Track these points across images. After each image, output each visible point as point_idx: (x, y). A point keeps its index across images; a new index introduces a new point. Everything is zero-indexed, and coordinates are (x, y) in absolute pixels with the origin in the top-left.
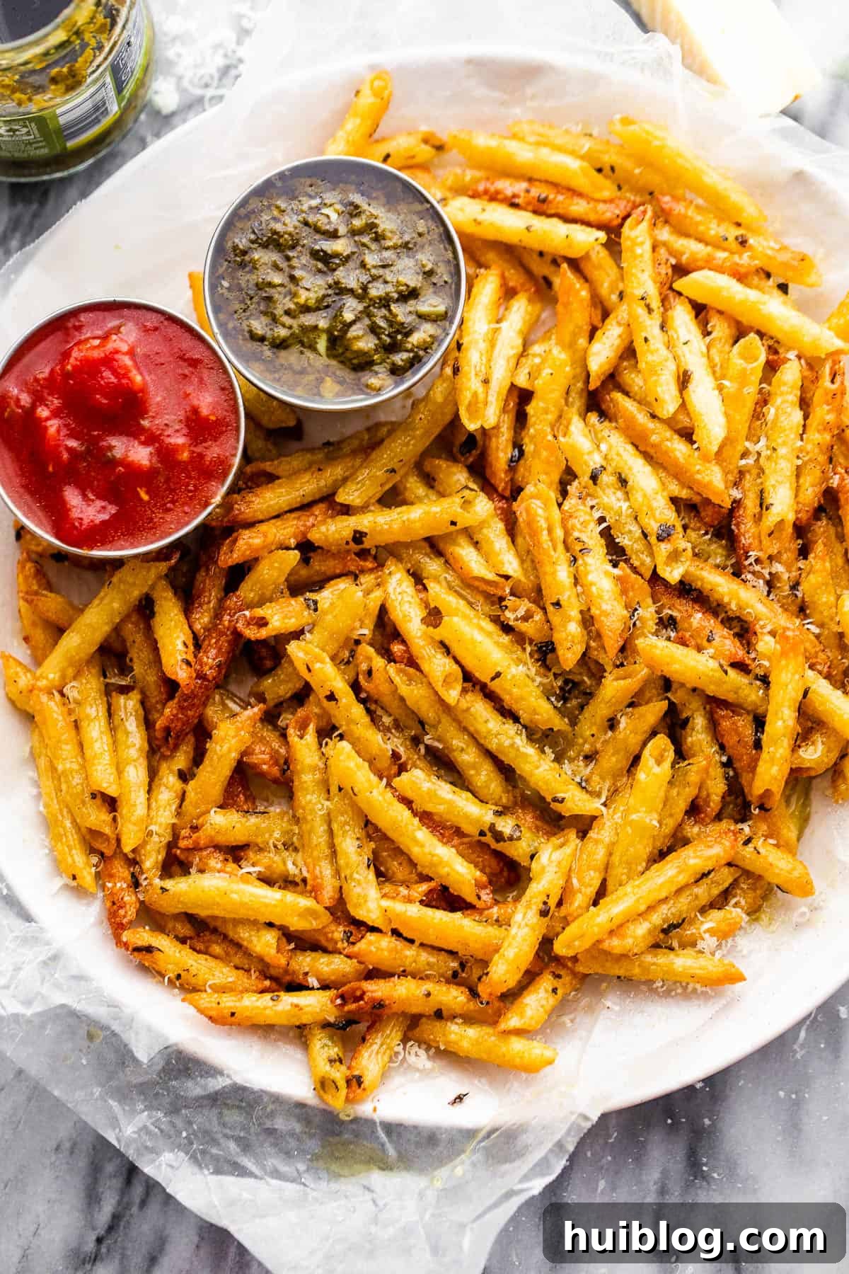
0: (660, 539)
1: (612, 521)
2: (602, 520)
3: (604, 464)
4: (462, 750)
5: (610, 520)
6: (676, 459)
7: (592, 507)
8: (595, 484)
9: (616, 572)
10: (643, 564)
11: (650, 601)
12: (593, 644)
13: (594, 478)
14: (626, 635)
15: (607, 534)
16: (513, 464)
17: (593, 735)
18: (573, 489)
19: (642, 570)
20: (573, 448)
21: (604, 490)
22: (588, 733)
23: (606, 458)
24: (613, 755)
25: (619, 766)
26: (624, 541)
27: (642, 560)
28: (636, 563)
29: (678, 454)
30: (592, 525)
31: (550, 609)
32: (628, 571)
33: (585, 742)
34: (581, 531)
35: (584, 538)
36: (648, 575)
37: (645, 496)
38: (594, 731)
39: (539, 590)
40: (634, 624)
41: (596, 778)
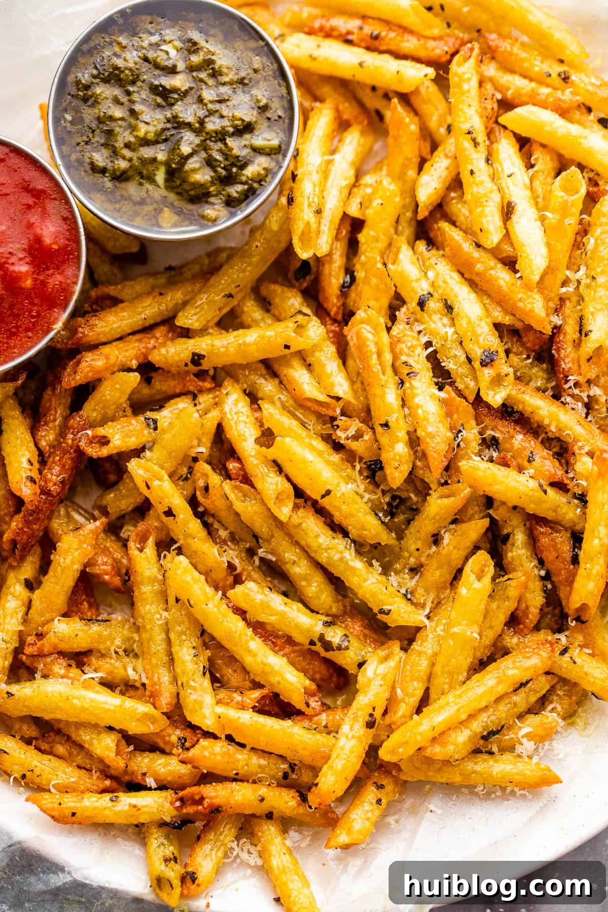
0: (484, 364)
1: (438, 345)
2: (428, 344)
3: (431, 291)
4: (294, 563)
5: (437, 344)
6: (500, 287)
7: (420, 332)
8: (422, 310)
9: (442, 395)
10: (467, 387)
11: (473, 422)
12: (419, 463)
13: (421, 304)
14: (451, 456)
15: (434, 359)
16: (345, 289)
17: (418, 550)
18: (401, 314)
19: (467, 393)
20: (402, 275)
21: (430, 316)
22: (413, 547)
23: (433, 285)
24: (437, 568)
25: (443, 579)
26: (449, 365)
27: (466, 383)
28: (461, 386)
29: (501, 282)
30: (419, 350)
31: (379, 429)
32: (454, 395)
33: (411, 556)
34: (408, 355)
35: (411, 361)
36: (471, 398)
37: (469, 322)
38: (419, 545)
39: (368, 411)
40: (458, 445)
41: (420, 591)
